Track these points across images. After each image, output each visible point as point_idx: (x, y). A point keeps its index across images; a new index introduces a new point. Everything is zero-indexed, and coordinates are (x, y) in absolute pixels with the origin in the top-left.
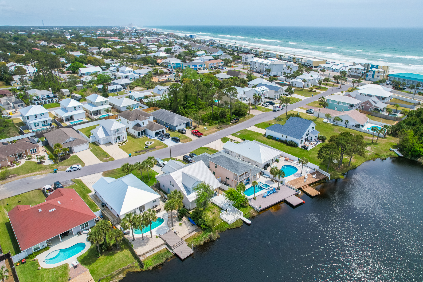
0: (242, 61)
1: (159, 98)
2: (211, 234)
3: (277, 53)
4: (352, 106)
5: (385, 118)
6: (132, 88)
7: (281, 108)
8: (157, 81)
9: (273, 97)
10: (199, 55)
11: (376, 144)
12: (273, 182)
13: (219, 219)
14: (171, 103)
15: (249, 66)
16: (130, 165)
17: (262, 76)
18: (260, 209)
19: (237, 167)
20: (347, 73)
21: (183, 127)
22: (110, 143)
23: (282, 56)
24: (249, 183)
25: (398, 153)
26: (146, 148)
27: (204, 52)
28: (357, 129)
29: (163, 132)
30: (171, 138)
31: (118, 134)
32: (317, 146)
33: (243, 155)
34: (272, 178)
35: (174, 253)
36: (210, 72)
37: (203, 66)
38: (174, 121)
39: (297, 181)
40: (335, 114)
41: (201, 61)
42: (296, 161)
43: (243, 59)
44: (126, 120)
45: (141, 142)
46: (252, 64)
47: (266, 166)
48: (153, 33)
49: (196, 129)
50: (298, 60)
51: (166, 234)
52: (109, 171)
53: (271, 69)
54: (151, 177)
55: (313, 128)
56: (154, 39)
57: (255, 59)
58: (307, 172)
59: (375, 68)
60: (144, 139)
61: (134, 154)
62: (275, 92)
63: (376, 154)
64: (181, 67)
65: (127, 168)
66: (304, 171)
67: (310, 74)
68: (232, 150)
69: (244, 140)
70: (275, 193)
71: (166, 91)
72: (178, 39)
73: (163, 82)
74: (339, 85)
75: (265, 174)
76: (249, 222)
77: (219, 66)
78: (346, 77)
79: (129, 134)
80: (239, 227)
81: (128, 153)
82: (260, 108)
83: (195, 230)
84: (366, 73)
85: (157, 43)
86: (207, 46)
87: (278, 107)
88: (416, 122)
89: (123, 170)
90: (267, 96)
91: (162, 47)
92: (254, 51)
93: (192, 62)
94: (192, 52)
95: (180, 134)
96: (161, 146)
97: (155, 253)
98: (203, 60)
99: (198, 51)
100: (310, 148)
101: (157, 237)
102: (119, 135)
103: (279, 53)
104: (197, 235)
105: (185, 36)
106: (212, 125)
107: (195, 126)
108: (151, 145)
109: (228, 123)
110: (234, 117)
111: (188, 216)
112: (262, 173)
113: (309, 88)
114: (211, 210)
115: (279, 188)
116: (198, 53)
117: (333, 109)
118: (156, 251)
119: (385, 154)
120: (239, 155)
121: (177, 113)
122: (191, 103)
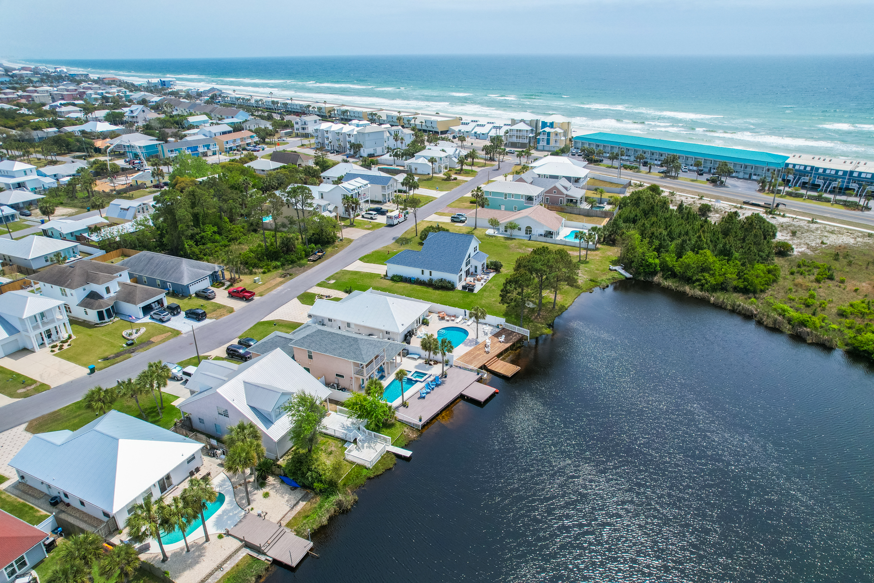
0: (295, 131)
1: (129, 227)
2: (340, 497)
3: (365, 110)
4: (530, 199)
5: (587, 214)
6: (47, 212)
7: (402, 219)
8: (107, 190)
9: (380, 198)
10: (195, 124)
11: (586, 262)
12: (431, 365)
13: (345, 462)
14: (162, 236)
15: (313, 141)
16: (106, 391)
17: (345, 157)
18: (420, 424)
19: (358, 349)
20: (503, 138)
21: (206, 284)
22: (25, 351)
23: (375, 114)
24: (384, 377)
25: (623, 272)
26: (127, 344)
27: (204, 118)
28: (548, 239)
29: (160, 302)
30: (183, 314)
31: (44, 324)
32: (490, 281)
33: (358, 323)
34: (427, 357)
35: (271, 559)
36: (232, 158)
37: (211, 147)
38: (182, 273)
39: (473, 354)
40: (505, 218)
41: (204, 137)
42: (461, 318)
43: (296, 126)
44: (57, 288)
45: (109, 334)
46: (320, 136)
47: (408, 336)
48: (59, 78)
49: (237, 286)
50: (409, 121)
51: (240, 525)
52: (43, 417)
53: (361, 143)
54: (162, 408)
55: (475, 249)
56: (67, 90)
57: (325, 126)
58: (486, 334)
59: (549, 126)
60: (116, 325)
61: (102, 365)
62: (384, 188)
63: (591, 280)
64: (161, 153)
65: (100, 400)
66: (481, 333)
67: (439, 148)
68: (330, 317)
69: (349, 292)
70: (440, 385)
71: (141, 211)
72: (131, 91)
73: (125, 191)
74: (497, 163)
75: (410, 352)
76: (407, 453)
77: (248, 144)
78: (503, 147)
79: (74, 321)
80: (390, 469)
81: (84, 365)
82: (360, 223)
83: (303, 499)
84: (536, 136)
85: (81, 102)
86: (207, 102)
87: (396, 218)
88: (636, 216)
89: (89, 407)
90: (369, 198)
91: (96, 109)
92: (314, 107)
93: (183, 140)
94: (177, 119)
95: (202, 302)
96: (163, 336)
97: (228, 573)
98: (207, 134)
99: (191, 115)
100: (478, 287)
101: (220, 537)
102: (47, 328)
103: (369, 110)
104: (308, 507)
105: (148, 82)
106: (269, 271)
107: (231, 278)
108: (138, 338)
109: (303, 262)
110: (313, 248)
111: (277, 472)
112: (406, 352)
113: (444, 174)
114: (323, 448)
115: (444, 375)
116: (192, 119)
117: (498, 208)
118: (228, 567)
119: (604, 278)
120: (349, 325)
121: (181, 256)
122: (210, 230)
